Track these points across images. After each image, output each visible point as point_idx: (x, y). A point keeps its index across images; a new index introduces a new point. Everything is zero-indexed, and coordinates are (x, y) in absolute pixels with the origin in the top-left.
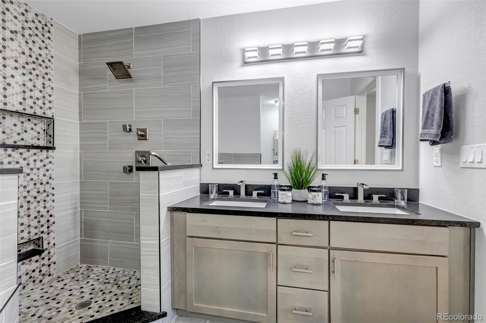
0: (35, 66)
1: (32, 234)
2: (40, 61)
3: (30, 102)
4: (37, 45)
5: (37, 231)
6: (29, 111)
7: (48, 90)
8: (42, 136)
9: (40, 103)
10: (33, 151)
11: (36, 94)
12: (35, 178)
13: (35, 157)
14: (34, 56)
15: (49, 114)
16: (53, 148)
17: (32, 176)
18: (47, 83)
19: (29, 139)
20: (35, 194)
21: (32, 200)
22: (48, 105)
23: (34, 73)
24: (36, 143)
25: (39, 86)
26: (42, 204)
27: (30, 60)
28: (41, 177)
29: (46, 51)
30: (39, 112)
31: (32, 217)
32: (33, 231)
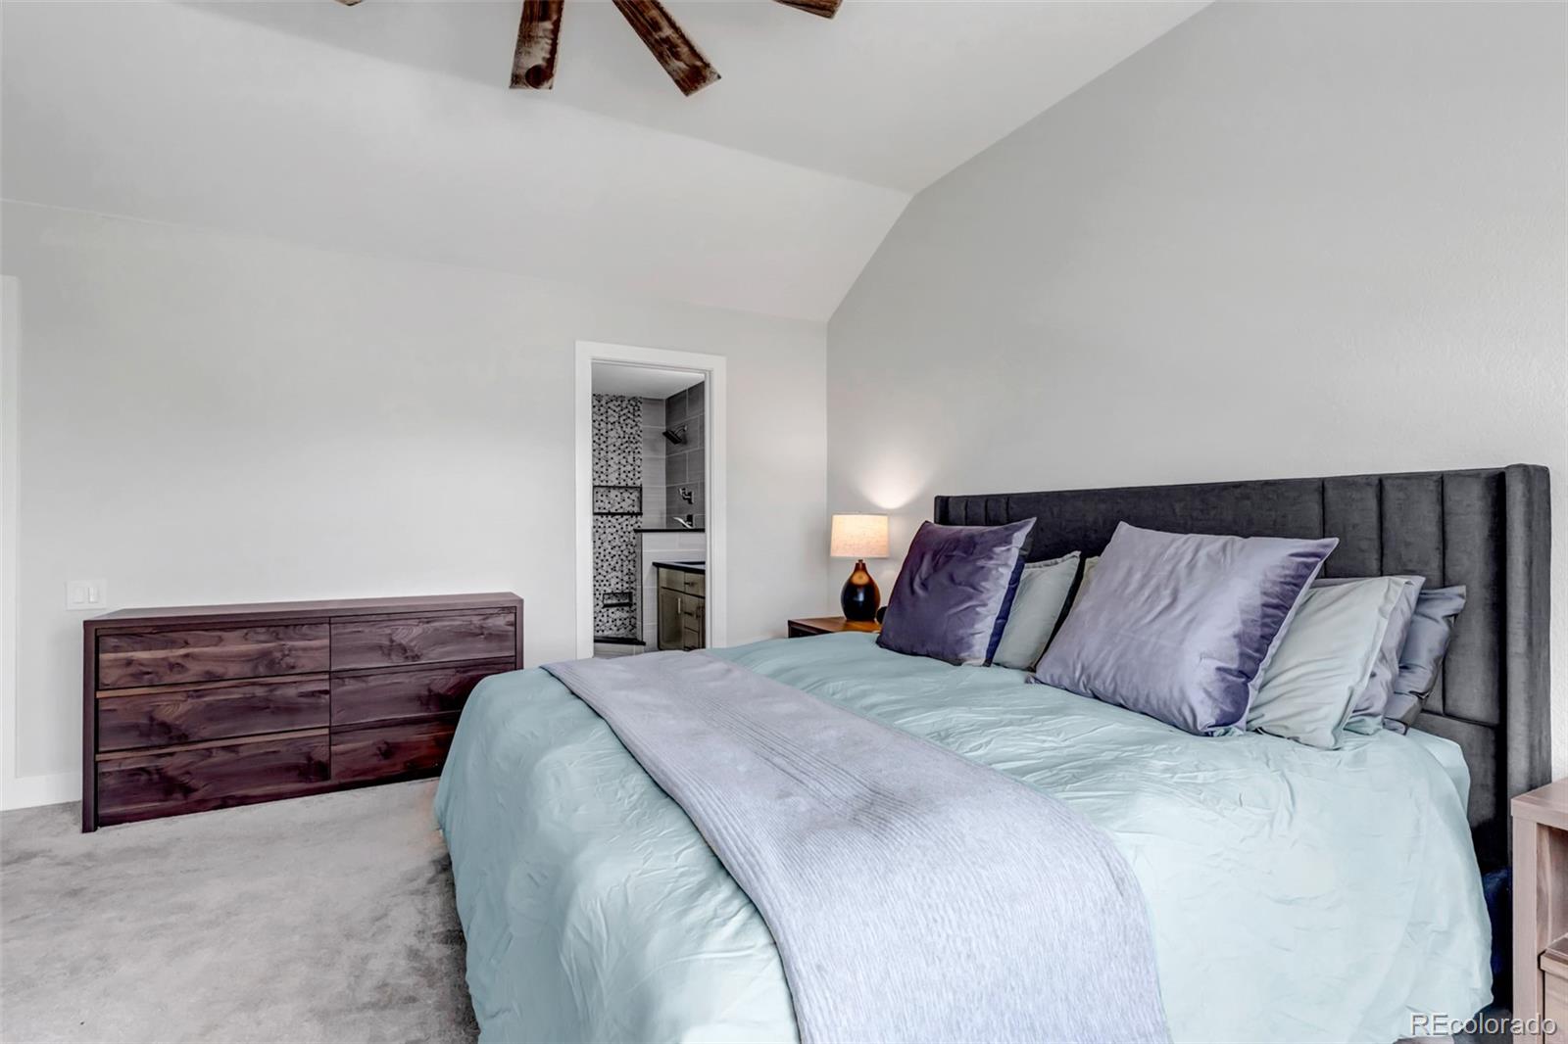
0: (627, 445)
1: (624, 588)
2: (632, 439)
3: (623, 476)
4: (629, 426)
5: (627, 585)
6: (623, 484)
7: (638, 462)
8: (637, 503)
9: (631, 475)
10: (625, 517)
11: (629, 468)
12: (627, 540)
13: (627, 522)
14: (627, 436)
15: (638, 483)
16: (640, 514)
17: (625, 538)
18: (637, 456)
19: (627, 506)
20: (627, 554)
21: (624, 558)
22: (638, 475)
23: (627, 451)
24: (631, 509)
25: (630, 460)
26: (632, 562)
27: (624, 440)
28: (632, 539)
29: (636, 428)
30: (630, 483)
31: (625, 572)
32: (626, 585)
